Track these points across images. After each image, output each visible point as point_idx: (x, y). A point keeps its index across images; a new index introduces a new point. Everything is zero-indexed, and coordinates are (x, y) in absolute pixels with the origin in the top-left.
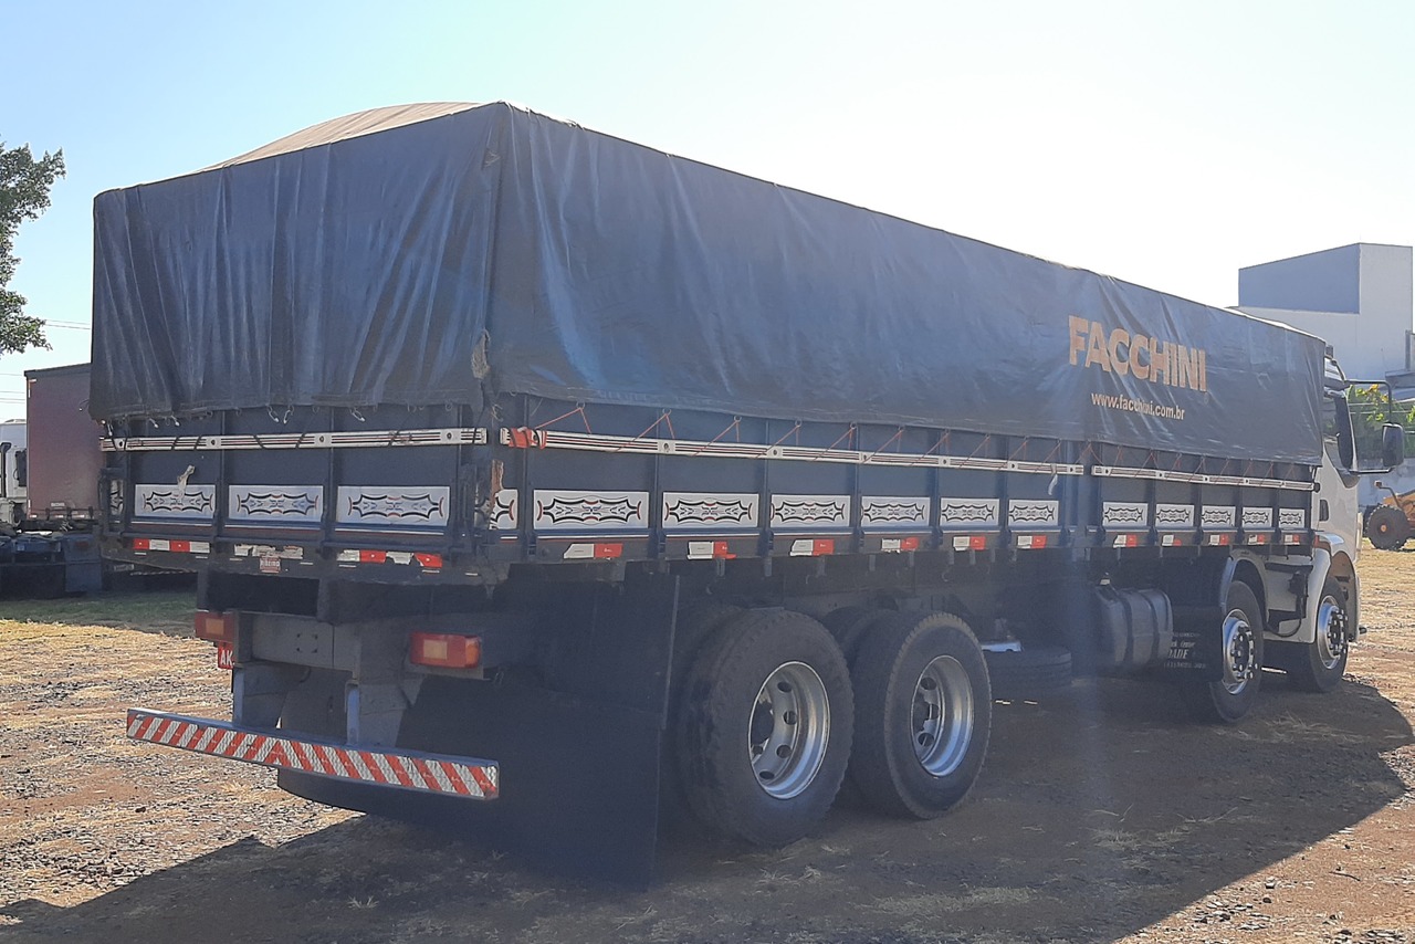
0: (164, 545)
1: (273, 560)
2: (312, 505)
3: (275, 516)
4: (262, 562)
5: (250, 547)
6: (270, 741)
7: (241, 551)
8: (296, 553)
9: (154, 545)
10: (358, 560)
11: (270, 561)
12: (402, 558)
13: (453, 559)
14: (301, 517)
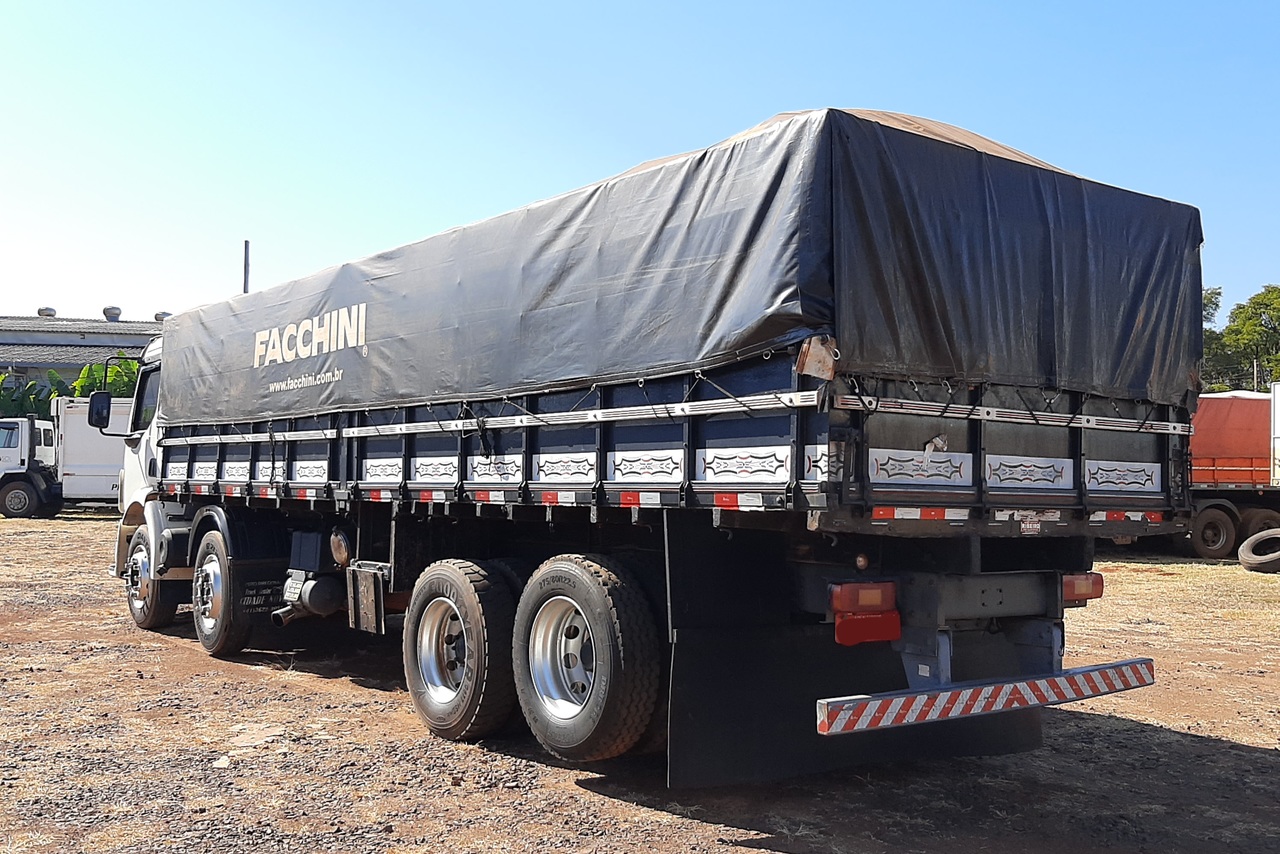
0: (914, 514)
1: (1034, 522)
2: (1059, 474)
3: (1026, 484)
4: (1023, 526)
5: (1011, 512)
6: (1008, 688)
7: (1002, 516)
8: (1054, 516)
9: (901, 513)
10: (1104, 519)
11: (1031, 525)
12: (1136, 516)
13: (1168, 516)
14: (1050, 485)
